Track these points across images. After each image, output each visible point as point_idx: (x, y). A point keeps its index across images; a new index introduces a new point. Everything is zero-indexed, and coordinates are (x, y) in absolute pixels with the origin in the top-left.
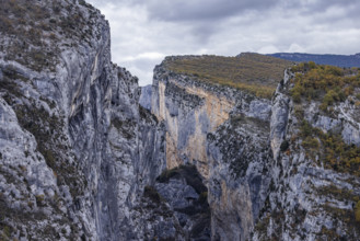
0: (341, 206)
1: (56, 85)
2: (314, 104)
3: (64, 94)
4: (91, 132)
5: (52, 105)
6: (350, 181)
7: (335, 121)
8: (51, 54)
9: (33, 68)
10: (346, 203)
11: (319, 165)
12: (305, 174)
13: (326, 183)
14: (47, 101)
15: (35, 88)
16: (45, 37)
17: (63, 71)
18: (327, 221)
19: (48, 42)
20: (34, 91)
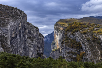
0: (74, 56)
1: (7, 30)
2: (70, 32)
3: (9, 32)
4: (19, 40)
5: (6, 35)
6: (76, 50)
7: (74, 36)
8: (6, 23)
9: (2, 27)
10: (75, 56)
11: (68, 47)
12: (65, 49)
13: (70, 51)
14: (5, 34)
15: (2, 31)
16: (6, 20)
17: (9, 27)
18: (70, 59)
19: (6, 21)
20: (2, 32)
